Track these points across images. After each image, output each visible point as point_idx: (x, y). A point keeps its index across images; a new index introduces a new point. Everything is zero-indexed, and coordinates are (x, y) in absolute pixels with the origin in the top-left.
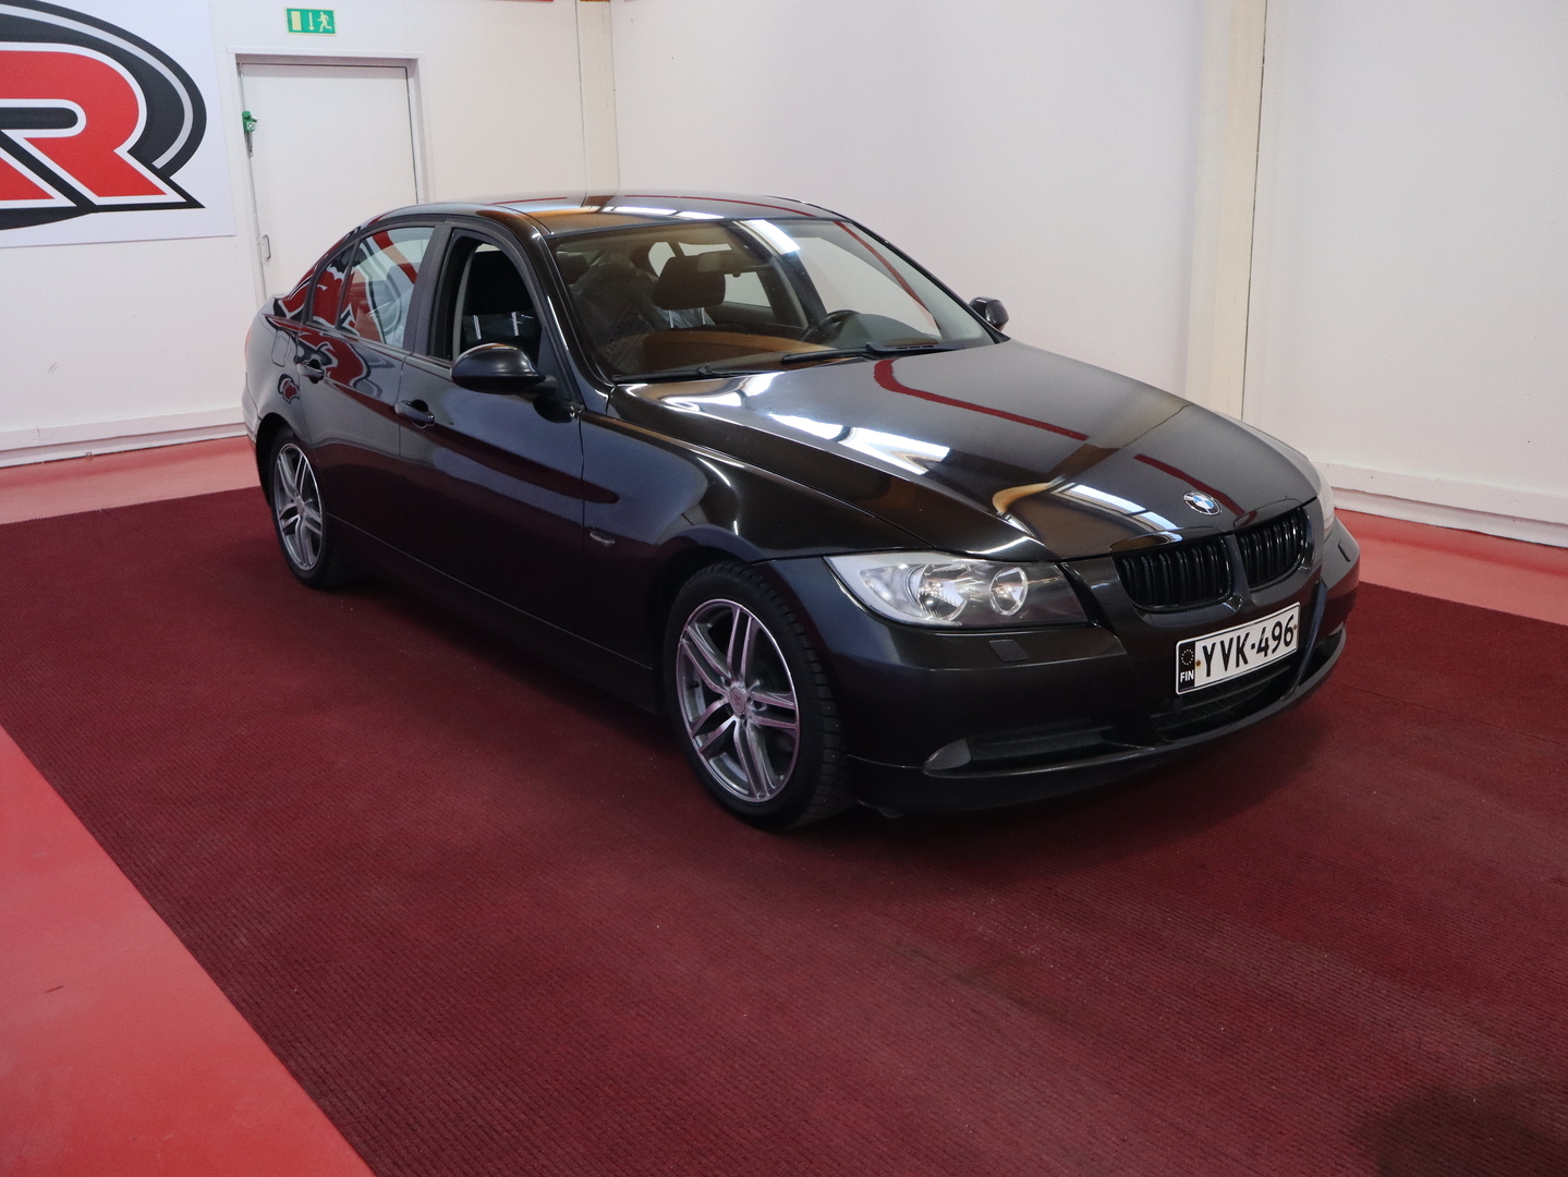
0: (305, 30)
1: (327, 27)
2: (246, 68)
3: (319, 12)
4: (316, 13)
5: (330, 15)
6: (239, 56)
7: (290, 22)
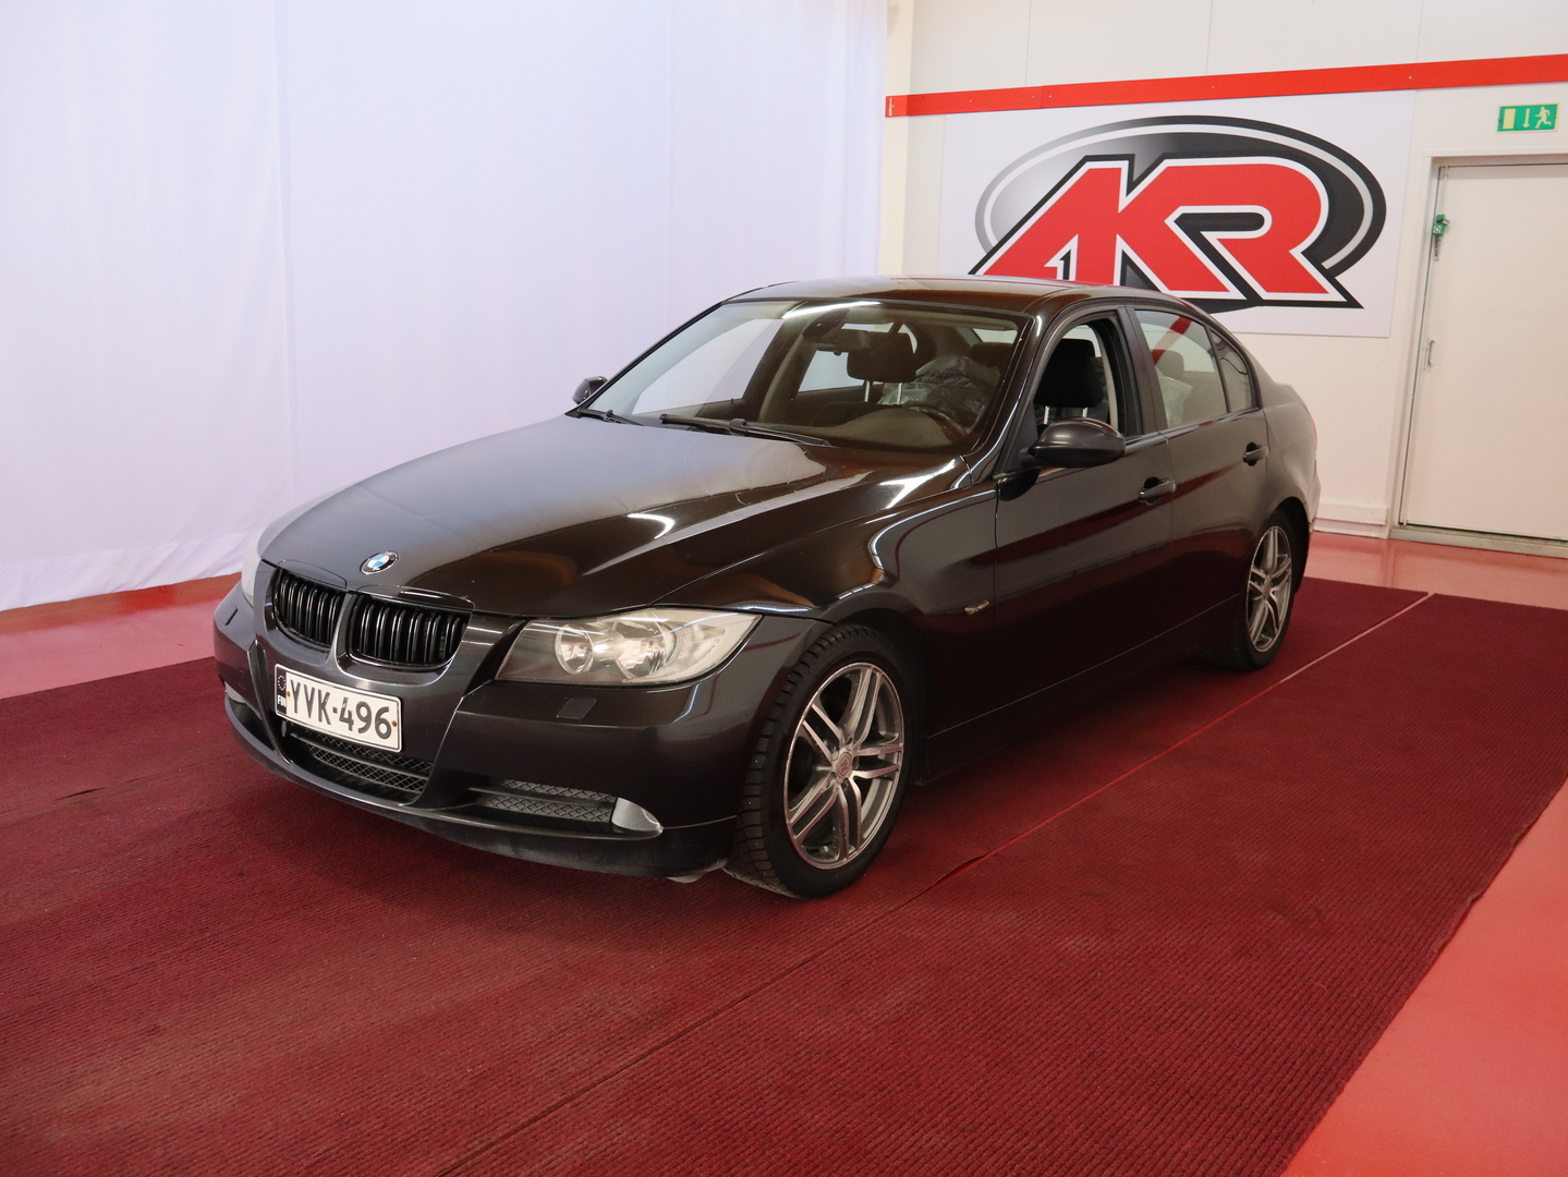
0: (1518, 127)
1: (1546, 123)
2: (1446, 171)
3: (1540, 106)
4: (1536, 109)
5: (1553, 109)
6: (1436, 160)
7: (1501, 121)
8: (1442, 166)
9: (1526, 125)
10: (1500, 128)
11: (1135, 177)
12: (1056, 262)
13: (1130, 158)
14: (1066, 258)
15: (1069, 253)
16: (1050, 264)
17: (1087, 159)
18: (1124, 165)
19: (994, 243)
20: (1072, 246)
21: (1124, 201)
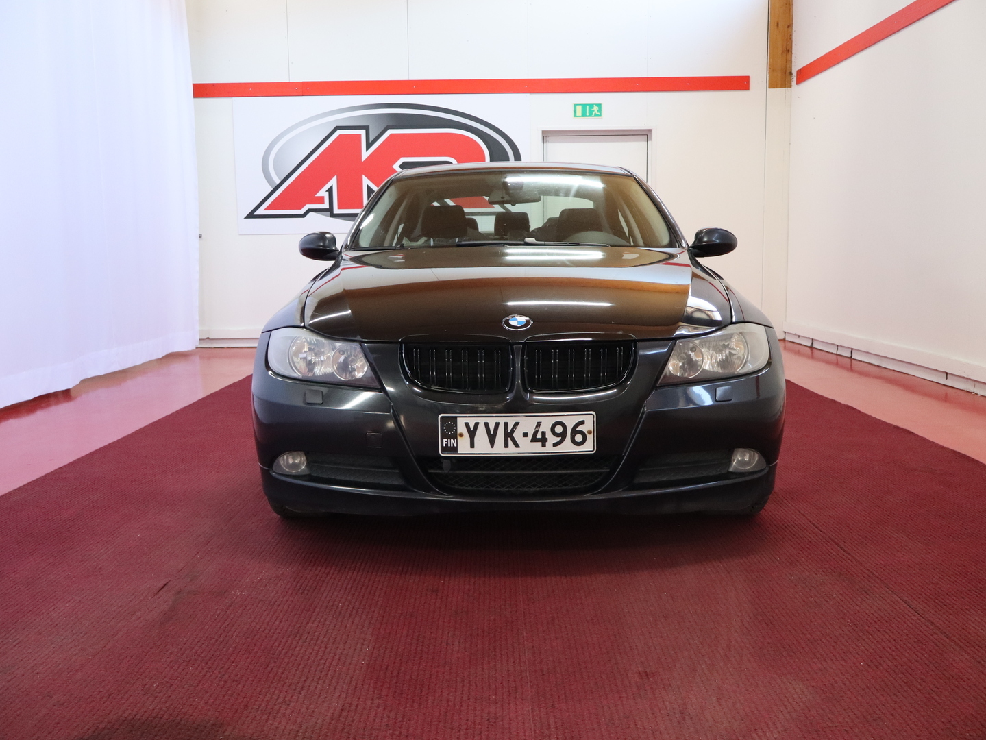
0: (583, 115)
1: (597, 113)
2: (548, 138)
3: (593, 105)
4: (591, 106)
5: (599, 106)
6: (544, 132)
7: (575, 111)
8: (547, 135)
9: (588, 114)
10: (575, 116)
11: (371, 140)
12: (323, 193)
13: (367, 128)
14: (330, 191)
15: (332, 187)
16: (319, 194)
17: (337, 128)
18: (363, 132)
19: (278, 182)
20: (333, 182)
21: (365, 154)
